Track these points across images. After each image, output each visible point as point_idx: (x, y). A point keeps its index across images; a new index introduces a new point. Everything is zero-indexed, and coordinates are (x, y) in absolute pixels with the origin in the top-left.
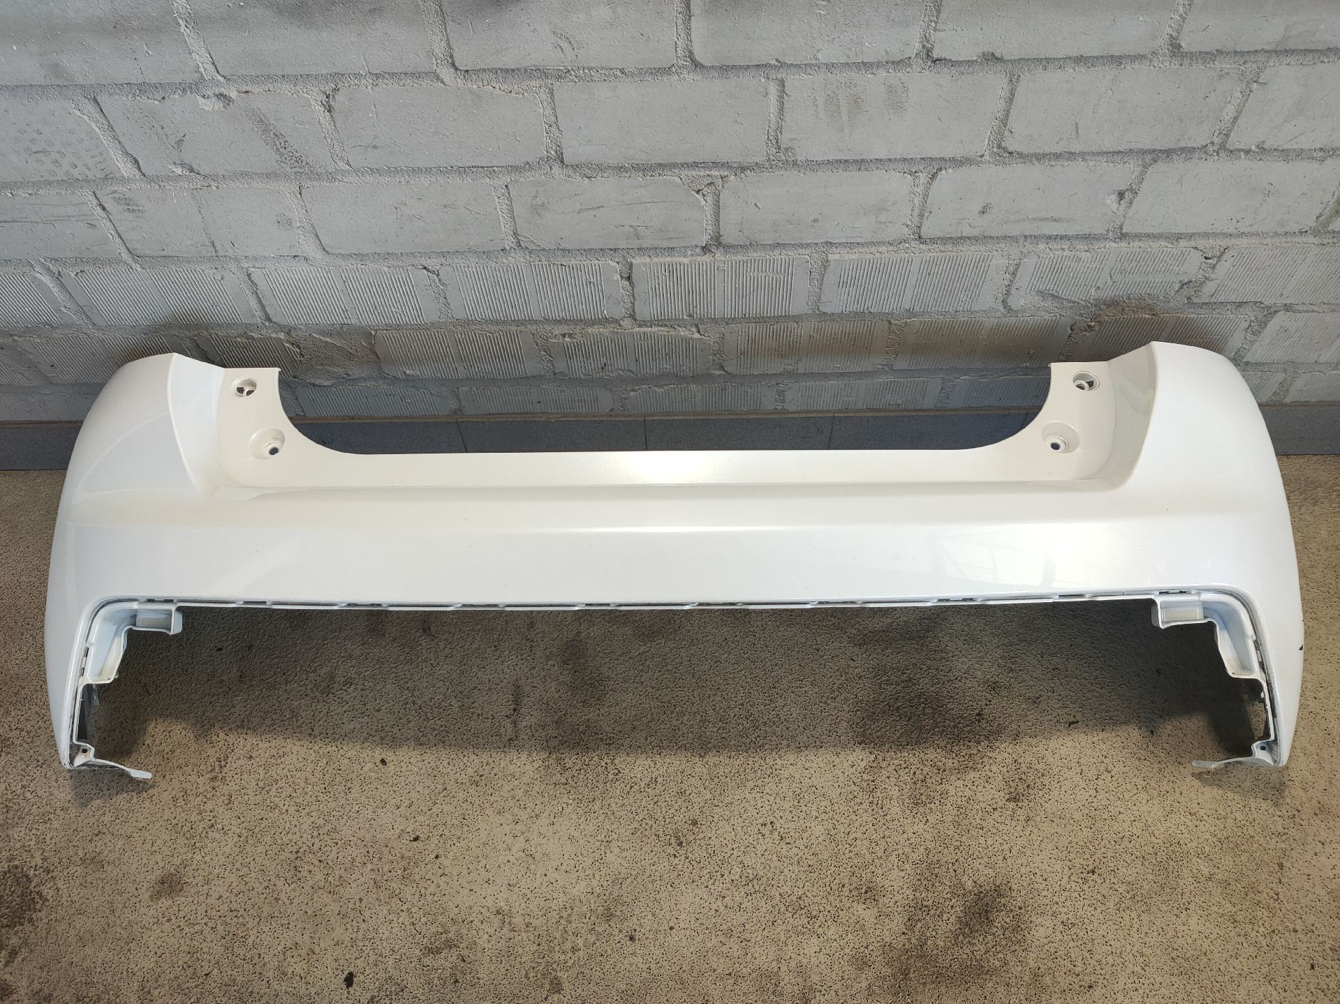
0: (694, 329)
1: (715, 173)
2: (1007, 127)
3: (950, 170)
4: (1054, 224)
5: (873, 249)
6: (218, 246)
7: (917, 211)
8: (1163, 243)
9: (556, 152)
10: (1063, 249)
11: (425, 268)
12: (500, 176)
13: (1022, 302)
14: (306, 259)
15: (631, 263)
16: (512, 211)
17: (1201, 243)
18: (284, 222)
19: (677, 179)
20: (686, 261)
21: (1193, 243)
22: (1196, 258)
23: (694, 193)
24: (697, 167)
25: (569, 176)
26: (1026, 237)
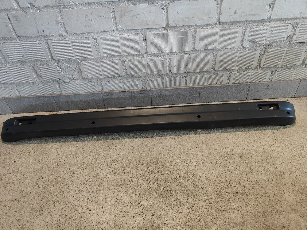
0: (163, 57)
1: (167, 2)
4: (254, 16)
5: (208, 27)
6: (40, 32)
7: (218, 13)
8: (282, 22)
10: (256, 25)
11: (93, 38)
12: (112, 5)
13: (247, 44)
14: (62, 36)
15: (146, 34)
16: (115, 17)
17: (291, 22)
18: (57, 23)
19: (157, 5)
20: (160, 33)
21: (289, 22)
22: (290, 27)
23: (162, 9)
25: (130, 4)
26: (247, 21)
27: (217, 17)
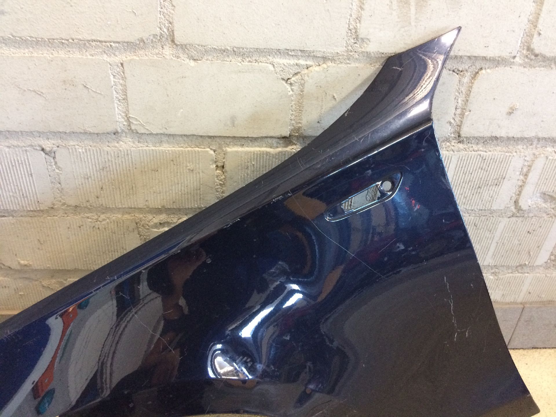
1: (302, 62)
2: (537, 29)
3: (488, 71)
7: (459, 111)
9: (168, 30)
11: (43, 150)
12: (117, 53)
13: (530, 202)
15: (226, 152)
16: (125, 92)
19: (271, 67)
23: (284, 82)
24: (288, 54)
25: (178, 57)
26: (539, 139)
27: (452, 121)
